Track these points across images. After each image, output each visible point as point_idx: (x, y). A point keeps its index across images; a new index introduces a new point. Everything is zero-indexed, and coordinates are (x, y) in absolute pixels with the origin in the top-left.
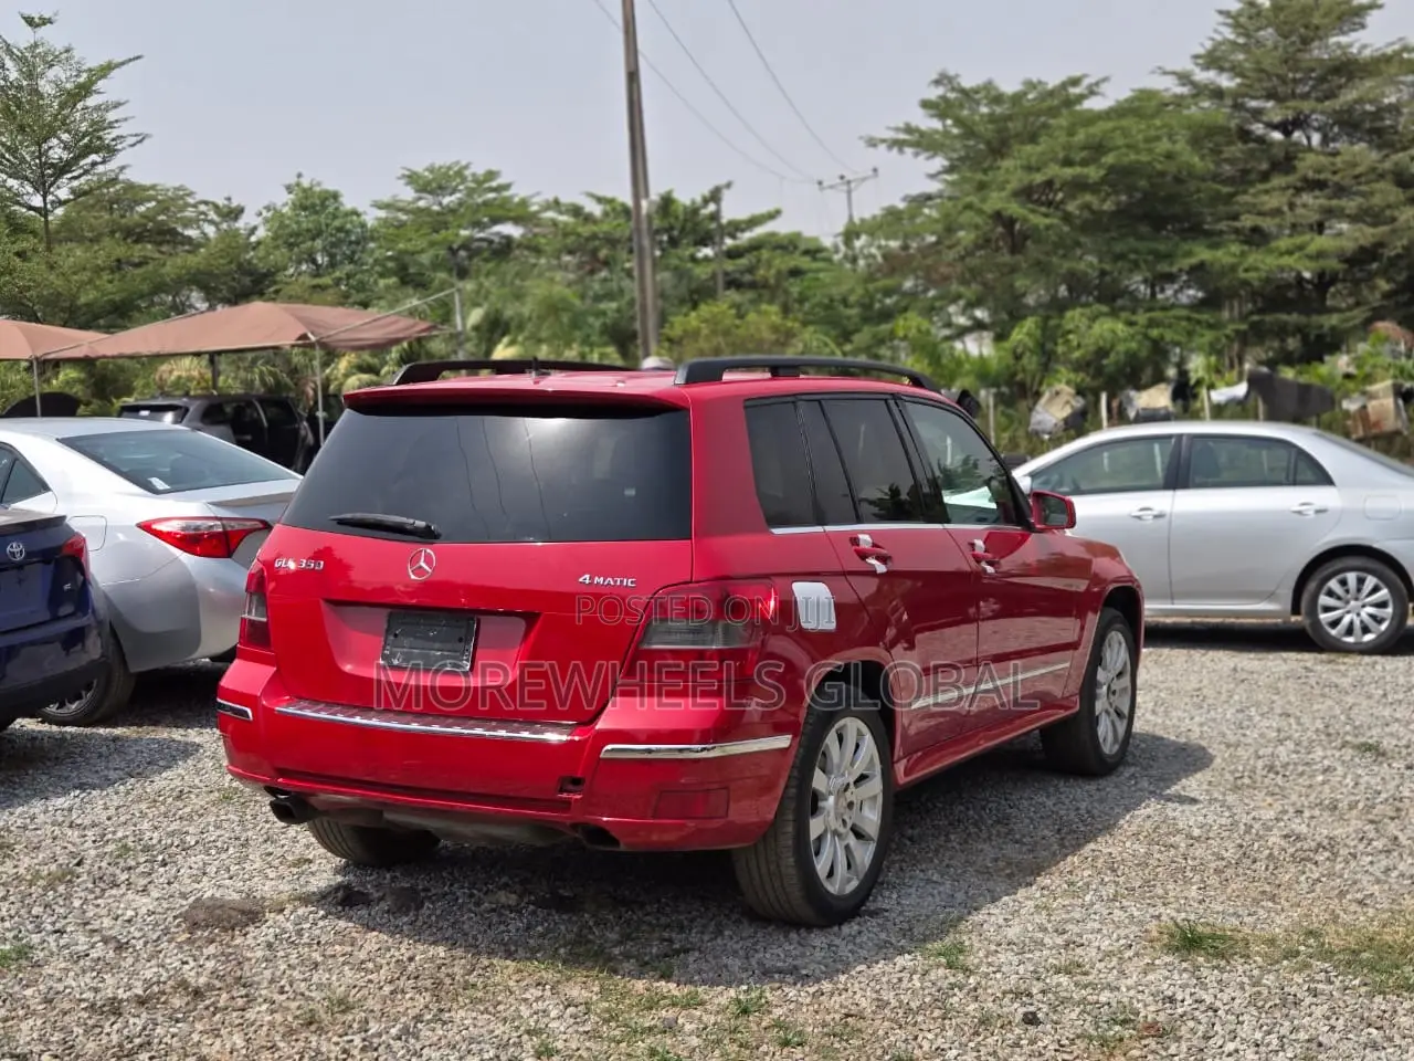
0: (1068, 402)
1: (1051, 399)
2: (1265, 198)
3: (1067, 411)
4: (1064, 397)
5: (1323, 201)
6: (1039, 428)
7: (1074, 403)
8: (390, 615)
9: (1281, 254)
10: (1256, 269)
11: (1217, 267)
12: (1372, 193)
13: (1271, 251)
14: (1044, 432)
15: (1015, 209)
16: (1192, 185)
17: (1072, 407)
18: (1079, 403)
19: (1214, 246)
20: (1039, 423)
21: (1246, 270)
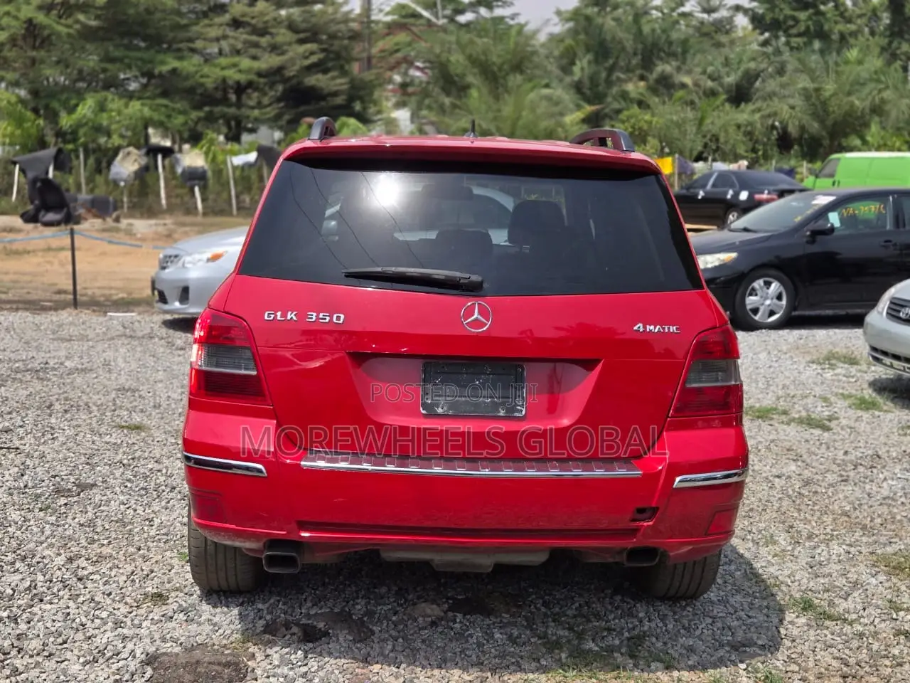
0: (135, 160)
1: (124, 158)
2: (209, 29)
3: (135, 167)
4: (133, 157)
5: (245, 36)
6: (118, 177)
7: (139, 160)
8: (425, 365)
9: (223, 69)
10: (208, 76)
11: (184, 73)
12: (277, 34)
13: (215, 66)
14: (122, 180)
15: (41, 18)
16: (158, 15)
17: (139, 164)
18: (144, 161)
19: (181, 58)
20: (117, 174)
21: (202, 76)
